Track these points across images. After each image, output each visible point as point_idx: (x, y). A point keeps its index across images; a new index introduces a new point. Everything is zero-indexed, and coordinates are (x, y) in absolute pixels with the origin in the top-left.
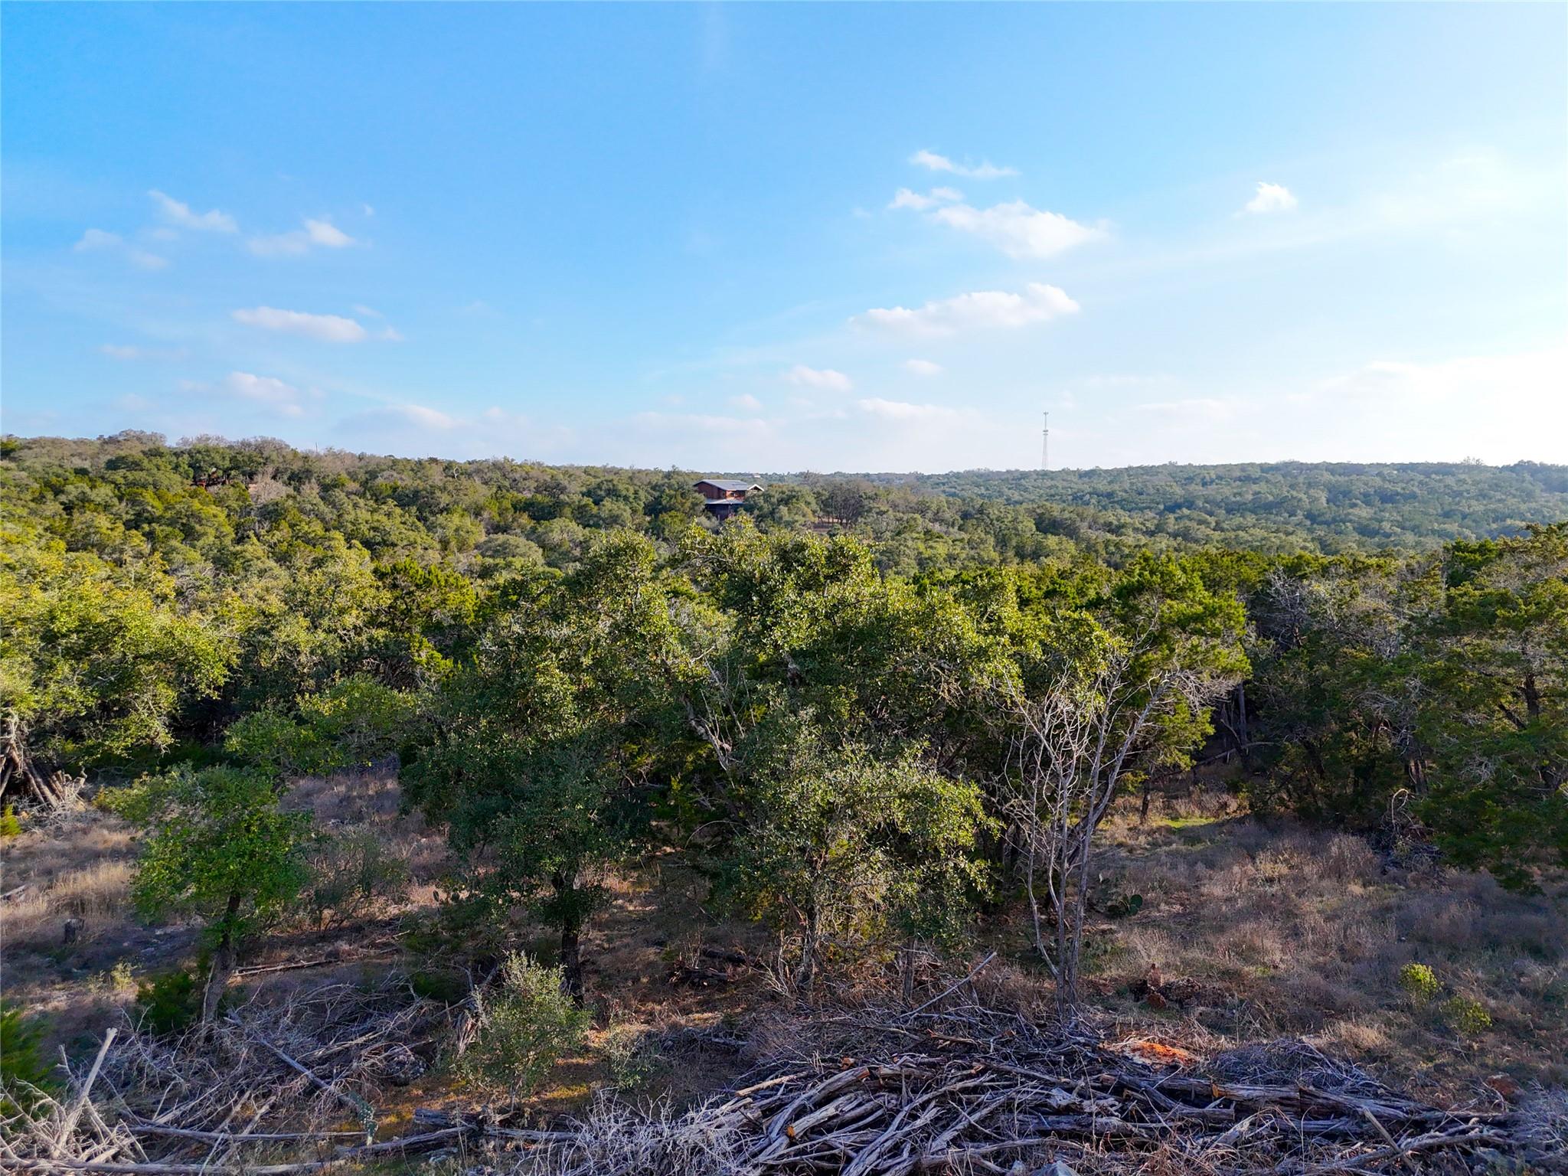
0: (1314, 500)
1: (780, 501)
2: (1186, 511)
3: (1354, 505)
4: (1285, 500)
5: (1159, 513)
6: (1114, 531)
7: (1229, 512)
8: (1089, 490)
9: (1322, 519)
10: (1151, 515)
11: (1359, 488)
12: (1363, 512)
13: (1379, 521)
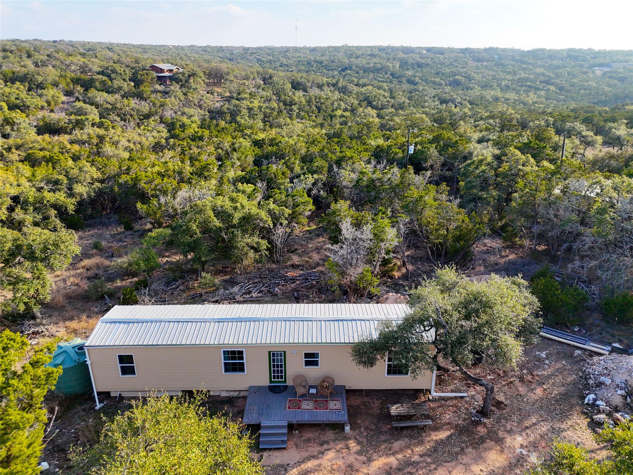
0: (394, 67)
1: (189, 76)
2: (349, 71)
3: (408, 69)
4: (384, 67)
5: (339, 72)
6: (320, 87)
7: (364, 72)
8: (313, 59)
9: (396, 76)
10: (336, 73)
11: (411, 61)
12: (410, 73)
13: (415, 77)
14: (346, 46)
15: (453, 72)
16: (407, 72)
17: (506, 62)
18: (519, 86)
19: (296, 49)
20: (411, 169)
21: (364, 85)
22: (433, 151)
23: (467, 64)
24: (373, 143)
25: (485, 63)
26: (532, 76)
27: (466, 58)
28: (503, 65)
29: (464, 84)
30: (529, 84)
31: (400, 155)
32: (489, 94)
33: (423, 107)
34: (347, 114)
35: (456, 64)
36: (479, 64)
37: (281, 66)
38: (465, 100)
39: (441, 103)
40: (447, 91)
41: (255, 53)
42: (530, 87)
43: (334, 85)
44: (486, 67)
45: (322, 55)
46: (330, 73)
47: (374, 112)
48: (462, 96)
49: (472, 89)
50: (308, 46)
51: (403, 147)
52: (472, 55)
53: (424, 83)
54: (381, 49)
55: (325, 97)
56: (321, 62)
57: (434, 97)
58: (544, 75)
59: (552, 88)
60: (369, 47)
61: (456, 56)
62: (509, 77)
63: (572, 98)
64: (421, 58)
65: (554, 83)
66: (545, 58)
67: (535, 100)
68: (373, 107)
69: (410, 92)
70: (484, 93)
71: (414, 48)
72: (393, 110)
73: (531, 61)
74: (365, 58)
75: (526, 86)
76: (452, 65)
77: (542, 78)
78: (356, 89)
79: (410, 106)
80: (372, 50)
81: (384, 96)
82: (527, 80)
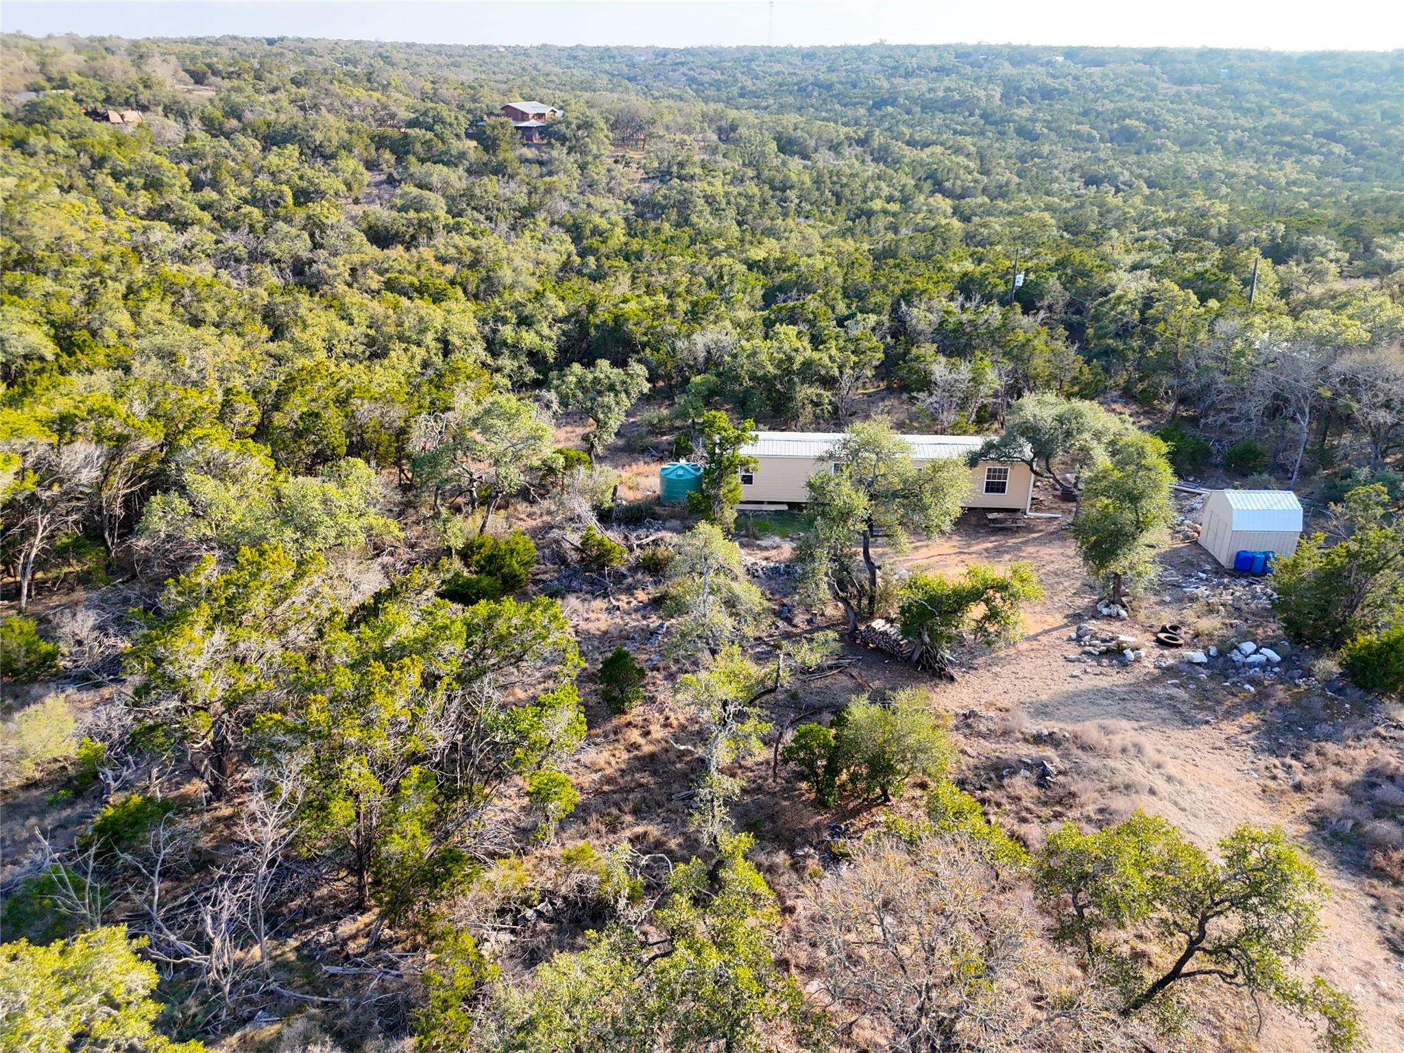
5: (869, 110)
6: (835, 148)
7: (924, 109)
8: (811, 79)
9: (992, 119)
10: (862, 111)
11: (1028, 84)
12: (1024, 112)
13: (1035, 121)
14: (881, 45)
15: (1120, 109)
16: (1019, 111)
17: (1243, 85)
18: (1267, 143)
19: (773, 55)
20: (1018, 307)
21: (926, 145)
22: (1053, 283)
23: (1154, 89)
24: (956, 268)
25: (1196, 88)
26: (1298, 122)
27: (1152, 74)
28: (1236, 93)
29: (1144, 138)
30: (1288, 138)
31: (1001, 288)
32: (1193, 163)
33: (1047, 194)
34: (894, 207)
35: (1130, 91)
36: (1182, 89)
37: (742, 96)
38: (1139, 176)
39: (1087, 184)
40: (1102, 155)
41: (683, 64)
42: (1290, 145)
43: (862, 142)
44: (1198, 96)
45: (831, 70)
46: (850, 113)
47: (946, 204)
48: (1134, 168)
49: (1159, 150)
50: (796, 46)
51: (1007, 275)
52: (1168, 68)
53: (1053, 136)
54: (964, 54)
55: (848, 171)
56: (829, 87)
57: (1072, 170)
58: (1327, 118)
59: (1338, 149)
60: (935, 48)
61: (1132, 72)
62: (1245, 122)
63: (1380, 174)
64: (1053, 76)
65: (1345, 137)
66: (1337, 76)
67: (1294, 176)
68: (947, 194)
69: (1022, 159)
70: (1184, 159)
71: (1036, 48)
72: (986, 199)
73: (1304, 84)
74: (925, 77)
75: (1282, 144)
76: (1119, 92)
77: (1321, 125)
78: (910, 154)
79: (1020, 191)
80: (941, 57)
81: (967, 167)
82: (1284, 128)
